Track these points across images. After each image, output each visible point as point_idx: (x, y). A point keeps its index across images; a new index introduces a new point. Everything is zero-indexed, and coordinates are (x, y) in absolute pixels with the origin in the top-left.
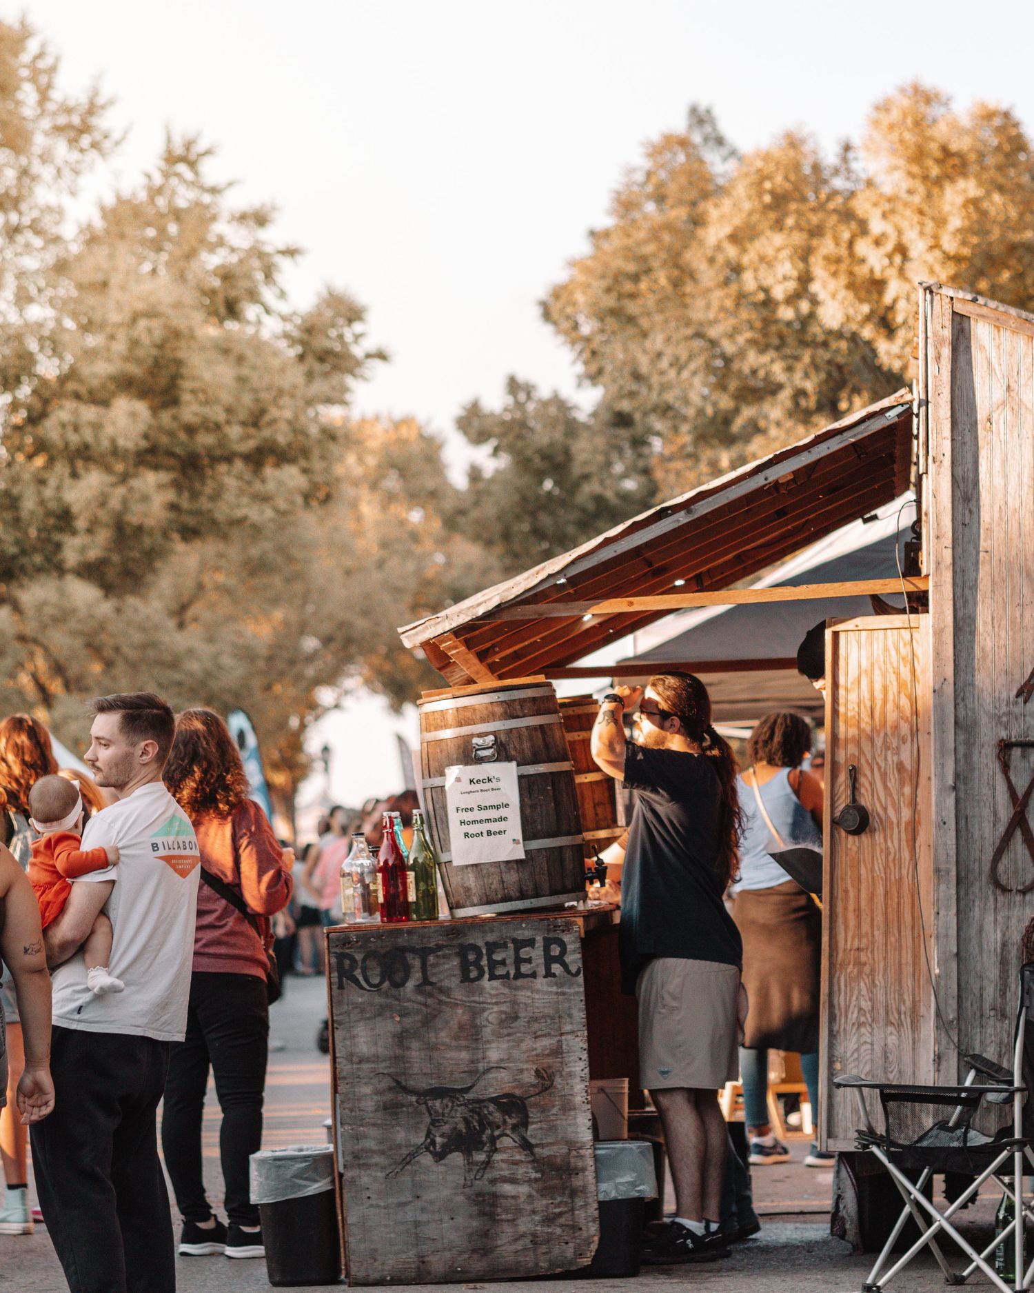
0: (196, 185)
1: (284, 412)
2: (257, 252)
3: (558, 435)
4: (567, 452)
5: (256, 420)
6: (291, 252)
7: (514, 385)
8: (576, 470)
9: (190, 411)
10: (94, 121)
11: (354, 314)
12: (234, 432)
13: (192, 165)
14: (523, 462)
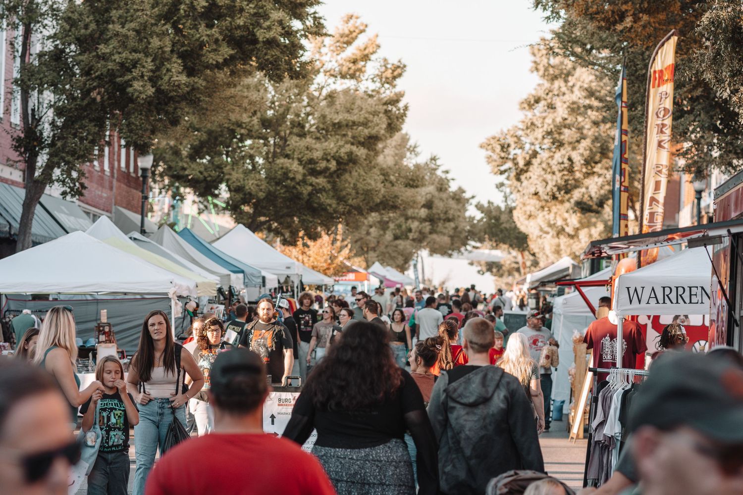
0: (435, 164)
1: (451, 212)
2: (446, 178)
3: (498, 214)
4: (499, 217)
5: (446, 213)
6: (453, 179)
7: (489, 202)
8: (501, 221)
9: (434, 211)
10: (416, 149)
11: (464, 192)
12: (442, 215)
13: (435, 160)
14: (490, 218)
